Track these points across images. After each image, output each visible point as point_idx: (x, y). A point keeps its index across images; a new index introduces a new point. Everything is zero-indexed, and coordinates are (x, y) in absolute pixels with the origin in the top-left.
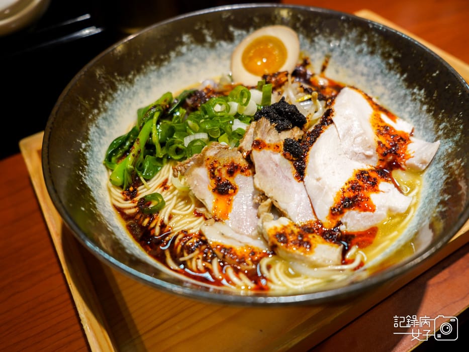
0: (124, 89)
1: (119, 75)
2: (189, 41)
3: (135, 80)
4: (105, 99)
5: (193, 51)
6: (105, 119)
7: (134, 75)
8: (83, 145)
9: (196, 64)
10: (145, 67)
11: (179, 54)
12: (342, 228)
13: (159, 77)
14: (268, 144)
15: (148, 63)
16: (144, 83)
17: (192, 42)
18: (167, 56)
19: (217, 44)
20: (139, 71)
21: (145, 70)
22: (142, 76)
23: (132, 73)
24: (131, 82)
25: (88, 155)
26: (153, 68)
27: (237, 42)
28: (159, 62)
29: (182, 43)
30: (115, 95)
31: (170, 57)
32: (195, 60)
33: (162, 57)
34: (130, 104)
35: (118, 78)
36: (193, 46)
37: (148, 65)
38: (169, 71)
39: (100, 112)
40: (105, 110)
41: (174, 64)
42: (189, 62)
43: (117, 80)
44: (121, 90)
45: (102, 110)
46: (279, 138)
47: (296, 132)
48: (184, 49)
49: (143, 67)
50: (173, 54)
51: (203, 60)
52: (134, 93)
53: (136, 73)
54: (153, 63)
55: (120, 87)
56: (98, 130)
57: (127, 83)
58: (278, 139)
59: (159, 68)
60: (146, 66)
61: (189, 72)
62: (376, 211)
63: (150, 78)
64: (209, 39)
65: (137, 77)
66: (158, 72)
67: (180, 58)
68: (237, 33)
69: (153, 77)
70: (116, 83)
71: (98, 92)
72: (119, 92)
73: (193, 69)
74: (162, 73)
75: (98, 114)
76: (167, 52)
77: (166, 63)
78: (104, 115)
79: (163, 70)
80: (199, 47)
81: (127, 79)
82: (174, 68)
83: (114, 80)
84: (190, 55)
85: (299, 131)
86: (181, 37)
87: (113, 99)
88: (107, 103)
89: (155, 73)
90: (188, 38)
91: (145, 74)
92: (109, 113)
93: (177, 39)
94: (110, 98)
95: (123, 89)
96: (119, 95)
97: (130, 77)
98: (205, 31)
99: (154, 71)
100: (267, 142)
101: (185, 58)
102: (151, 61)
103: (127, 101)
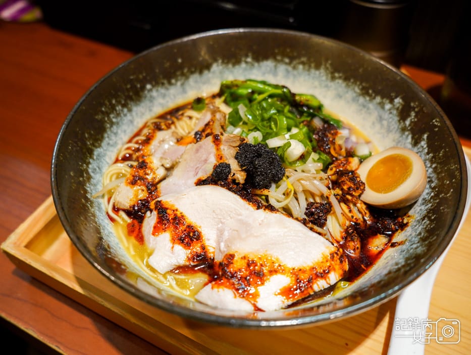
0: (323, 76)
1: (331, 64)
2: (398, 105)
3: (337, 81)
4: (303, 63)
5: (391, 115)
6: (288, 71)
7: (340, 78)
8: (249, 60)
9: (382, 125)
10: (353, 83)
11: (382, 105)
12: (148, 213)
13: (354, 100)
14: (220, 148)
15: (358, 83)
16: (340, 89)
17: (397, 109)
18: (373, 95)
19: (407, 133)
20: (346, 79)
21: (350, 84)
22: (344, 85)
23: (341, 75)
24: (333, 78)
25: (243, 65)
26: (357, 90)
27: (416, 149)
28: (365, 92)
29: (392, 101)
30: (313, 71)
31: (374, 98)
32: (385, 123)
33: (370, 91)
34: (316, 87)
35: (328, 65)
36: (395, 112)
37: (356, 84)
38: (364, 106)
39: (290, 64)
40: (294, 68)
41: (371, 106)
42: (381, 119)
43: (325, 65)
44: (320, 73)
45: (292, 65)
46: (230, 159)
47: (242, 176)
48: (388, 106)
49: (352, 80)
50: (378, 99)
51: (389, 131)
52: (327, 86)
53: (343, 77)
54: (361, 87)
55: (322, 70)
56: (273, 68)
57: (330, 76)
58: (228, 157)
59: (360, 95)
60: (355, 83)
61: (373, 124)
62: (153, 236)
63: (347, 92)
64: (408, 122)
65: (340, 81)
66: (357, 96)
67: (379, 107)
68: (423, 143)
69: (350, 94)
70: (323, 67)
71: (304, 56)
72: (317, 72)
73: (378, 126)
74: (358, 100)
75: (286, 64)
76: (377, 93)
77: (368, 98)
78: (290, 68)
79: (361, 99)
80: (397, 119)
81: (332, 73)
82: (368, 109)
83: (323, 63)
84: (386, 115)
85: (242, 178)
86: (396, 97)
87: (309, 70)
88: (301, 67)
89: (354, 95)
90: (399, 103)
91: (348, 86)
92: (295, 72)
93: (393, 94)
94: (307, 67)
95: (322, 74)
96: (315, 74)
97: (337, 75)
98: (413, 114)
99: (355, 92)
100: (222, 147)
101: (381, 111)
102: (361, 84)
103: (316, 83)
